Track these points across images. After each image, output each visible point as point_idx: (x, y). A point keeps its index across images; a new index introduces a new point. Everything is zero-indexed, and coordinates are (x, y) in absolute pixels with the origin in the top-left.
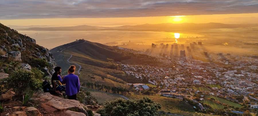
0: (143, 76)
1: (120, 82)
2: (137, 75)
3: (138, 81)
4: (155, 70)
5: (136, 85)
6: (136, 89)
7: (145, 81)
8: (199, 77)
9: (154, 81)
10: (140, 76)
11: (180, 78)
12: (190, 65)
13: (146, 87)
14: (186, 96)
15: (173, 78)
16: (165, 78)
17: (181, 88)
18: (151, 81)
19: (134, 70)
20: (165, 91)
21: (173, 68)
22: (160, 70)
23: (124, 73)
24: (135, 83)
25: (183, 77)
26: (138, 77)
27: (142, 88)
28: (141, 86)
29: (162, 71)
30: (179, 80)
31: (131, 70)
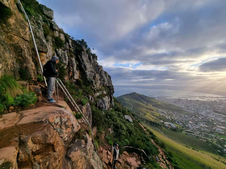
0: (171, 118)
1: (155, 119)
2: (167, 117)
3: (168, 120)
4: (181, 116)
5: (166, 123)
6: (166, 126)
7: (173, 121)
8: (222, 127)
9: (180, 123)
10: (169, 118)
11: (202, 125)
12: (212, 116)
13: (174, 126)
14: (210, 140)
15: (197, 124)
16: (190, 122)
17: (204, 132)
18: (178, 122)
19: (165, 113)
20: (189, 132)
21: (196, 117)
22: (185, 117)
23: (158, 114)
24: (166, 122)
25: (206, 124)
26: (168, 118)
27: (171, 126)
28: (170, 124)
29: (186, 118)
30: (201, 126)
31: (163, 113)
